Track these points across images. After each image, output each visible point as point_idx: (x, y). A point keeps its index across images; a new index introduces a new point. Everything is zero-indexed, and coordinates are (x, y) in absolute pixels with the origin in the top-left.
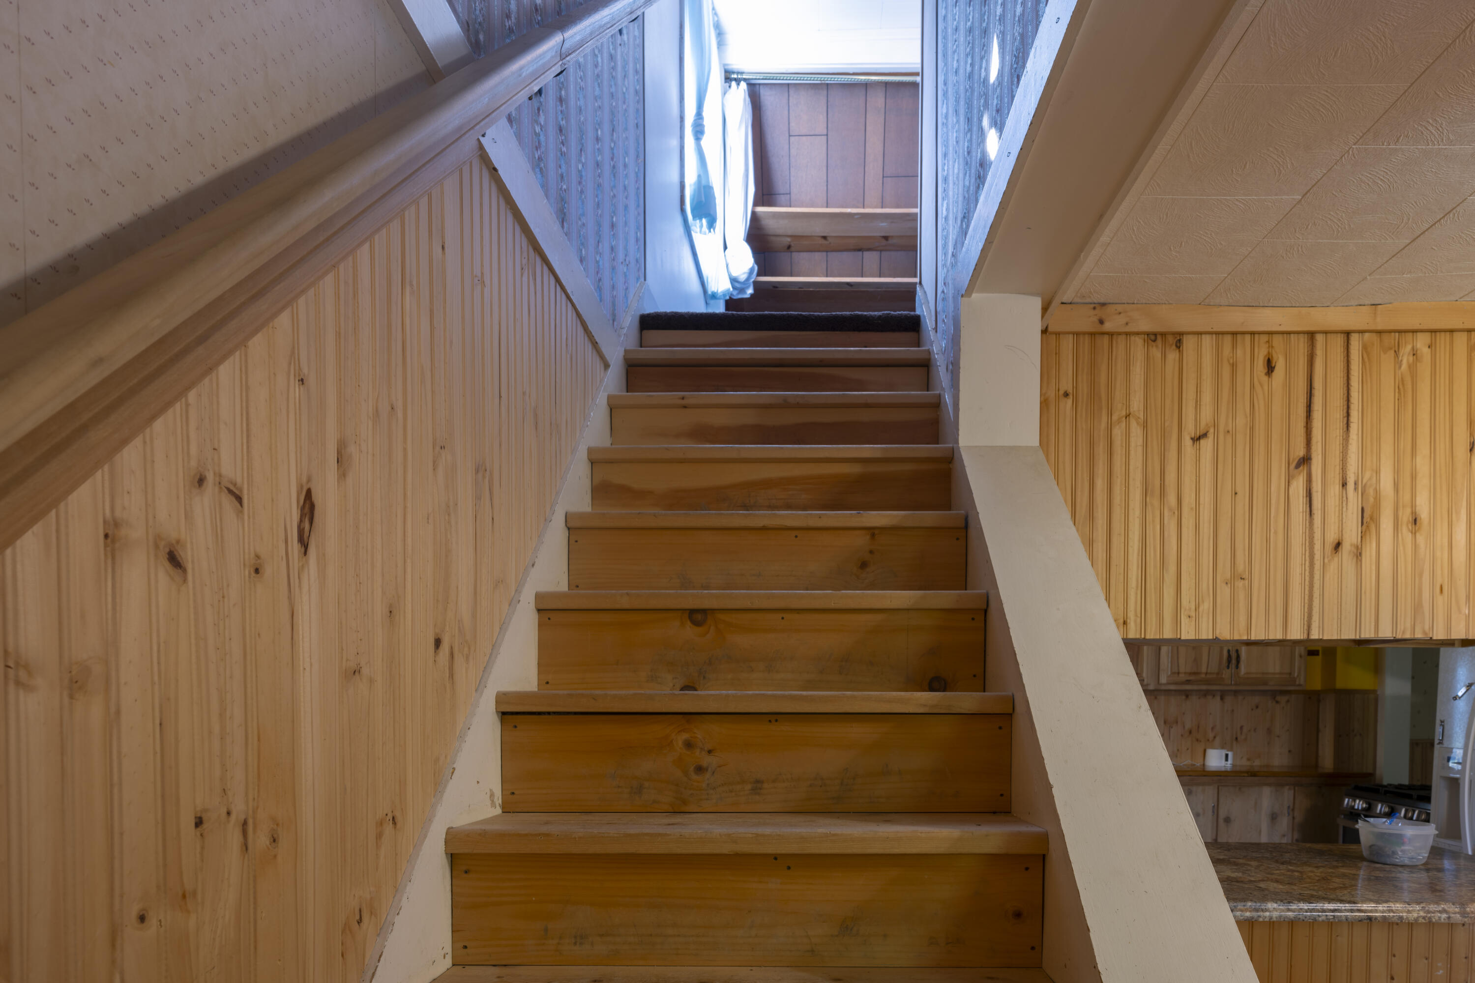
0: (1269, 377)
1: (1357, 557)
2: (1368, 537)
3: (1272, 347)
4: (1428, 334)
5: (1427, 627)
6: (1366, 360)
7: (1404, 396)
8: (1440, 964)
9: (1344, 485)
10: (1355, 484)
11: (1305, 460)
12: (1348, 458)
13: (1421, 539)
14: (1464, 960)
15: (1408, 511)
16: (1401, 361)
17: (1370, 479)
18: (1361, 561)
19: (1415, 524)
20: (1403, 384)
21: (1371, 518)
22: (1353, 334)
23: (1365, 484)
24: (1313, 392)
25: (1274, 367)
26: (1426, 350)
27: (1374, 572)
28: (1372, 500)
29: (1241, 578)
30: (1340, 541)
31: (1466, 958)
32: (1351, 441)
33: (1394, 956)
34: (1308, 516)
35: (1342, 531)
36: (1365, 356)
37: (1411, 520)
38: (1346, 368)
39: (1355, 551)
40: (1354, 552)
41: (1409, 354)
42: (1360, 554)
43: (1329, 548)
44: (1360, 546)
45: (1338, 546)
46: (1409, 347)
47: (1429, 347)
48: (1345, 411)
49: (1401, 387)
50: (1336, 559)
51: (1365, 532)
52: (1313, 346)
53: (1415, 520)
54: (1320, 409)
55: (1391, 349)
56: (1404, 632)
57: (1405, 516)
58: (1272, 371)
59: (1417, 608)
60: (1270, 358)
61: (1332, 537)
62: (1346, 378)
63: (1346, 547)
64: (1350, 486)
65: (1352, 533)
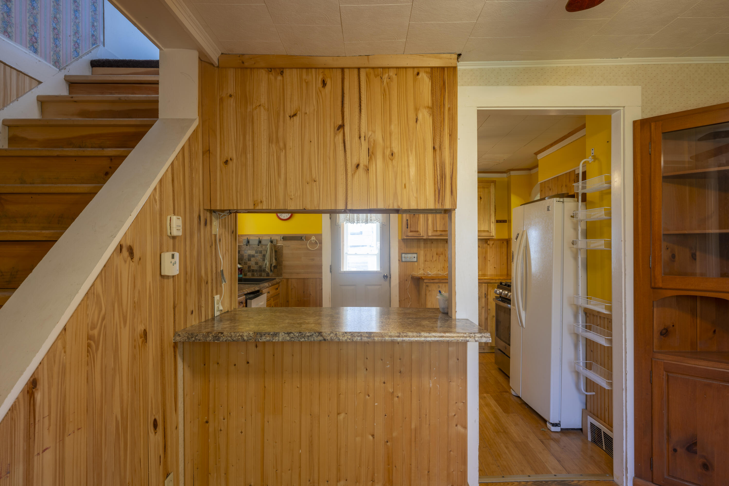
0: (324, 88)
1: (367, 171)
2: (371, 162)
3: (325, 75)
4: (395, 69)
5: (399, 204)
6: (368, 81)
7: (385, 97)
8: (388, 362)
9: (360, 137)
10: (365, 137)
11: (341, 127)
12: (361, 125)
13: (395, 162)
14: (399, 360)
15: (389, 150)
16: (384, 81)
17: (371, 135)
18: (369, 173)
19: (392, 156)
20: (385, 92)
21: (373, 153)
22: (361, 69)
23: (369, 137)
24: (344, 95)
25: (326, 84)
26: (394, 76)
27: (374, 178)
28: (372, 144)
29: (314, 181)
30: (359, 164)
31: (400, 359)
32: (362, 118)
34: (344, 152)
35: (359, 159)
36: (367, 79)
37: (390, 154)
38: (359, 84)
39: (366, 169)
40: (365, 169)
41: (387, 78)
42: (368, 170)
43: (354, 167)
44: (368, 166)
45: (358, 166)
46: (387, 75)
47: (396, 75)
48: (359, 104)
49: (384, 93)
50: (357, 172)
51: (370, 159)
52: (343, 74)
53: (392, 154)
54: (348, 103)
55: (378, 75)
56: (389, 206)
57: (388, 152)
58: (325, 86)
59: (395, 194)
60: (324, 80)
61: (355, 162)
62: (359, 89)
63: (361, 166)
64: (363, 138)
65: (364, 160)
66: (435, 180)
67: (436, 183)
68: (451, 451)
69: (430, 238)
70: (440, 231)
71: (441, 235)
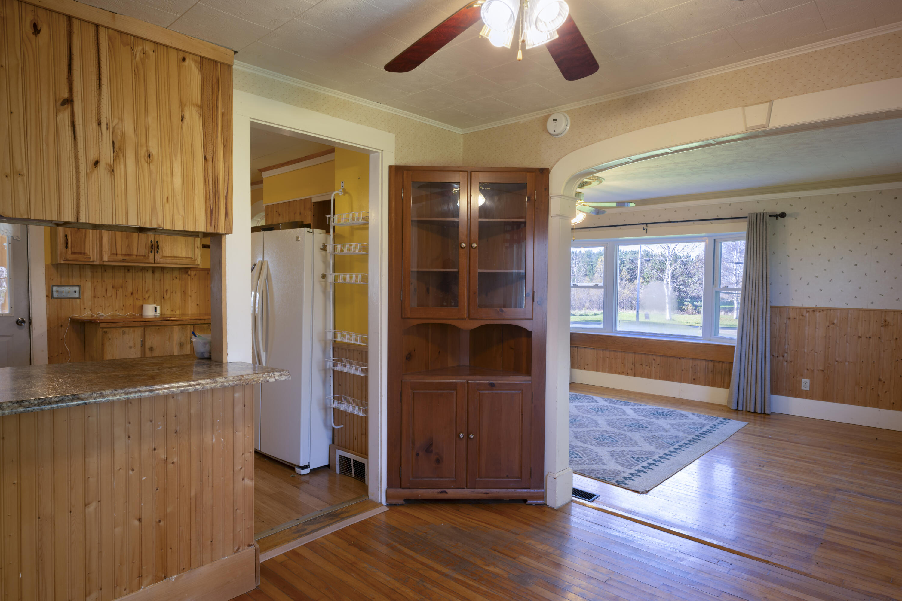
0: (36, 36)
1: (111, 172)
2: (118, 161)
3: (37, 16)
4: (152, 44)
5: (160, 222)
6: (111, 47)
7: (139, 77)
8: (159, 423)
9: (99, 124)
10: (107, 125)
11: (69, 102)
12: (101, 107)
13: (153, 167)
14: (174, 418)
15: (144, 149)
16: (136, 55)
17: (118, 124)
18: (114, 175)
19: (149, 158)
20: (138, 70)
21: (120, 149)
22: (100, 27)
23: (114, 127)
24: (72, 56)
25: (40, 31)
26: (151, 53)
27: (123, 184)
28: (119, 137)
29: (20, 174)
30: (99, 160)
31: (176, 416)
32: (102, 97)
33: (130, 423)
34: (73, 140)
35: (99, 154)
36: (110, 44)
37: (146, 154)
38: (97, 47)
39: (110, 169)
40: (108, 169)
41: (140, 52)
42: (113, 171)
43: (90, 163)
44: (113, 166)
45: (96, 163)
46: (140, 48)
47: (153, 52)
48: (97, 76)
49: (136, 71)
50: (96, 172)
51: (116, 157)
52: (70, 25)
53: (149, 156)
54: (79, 70)
55: (128, 45)
56: (145, 224)
57: (143, 152)
58: (39, 33)
59: (154, 209)
60: (36, 23)
61: (92, 156)
62: (97, 54)
63: (102, 164)
64: (104, 126)
65: (106, 156)
66: (206, 197)
67: (208, 201)
68: (237, 509)
69: (105, 263)
70: (121, 254)
71: (123, 261)
